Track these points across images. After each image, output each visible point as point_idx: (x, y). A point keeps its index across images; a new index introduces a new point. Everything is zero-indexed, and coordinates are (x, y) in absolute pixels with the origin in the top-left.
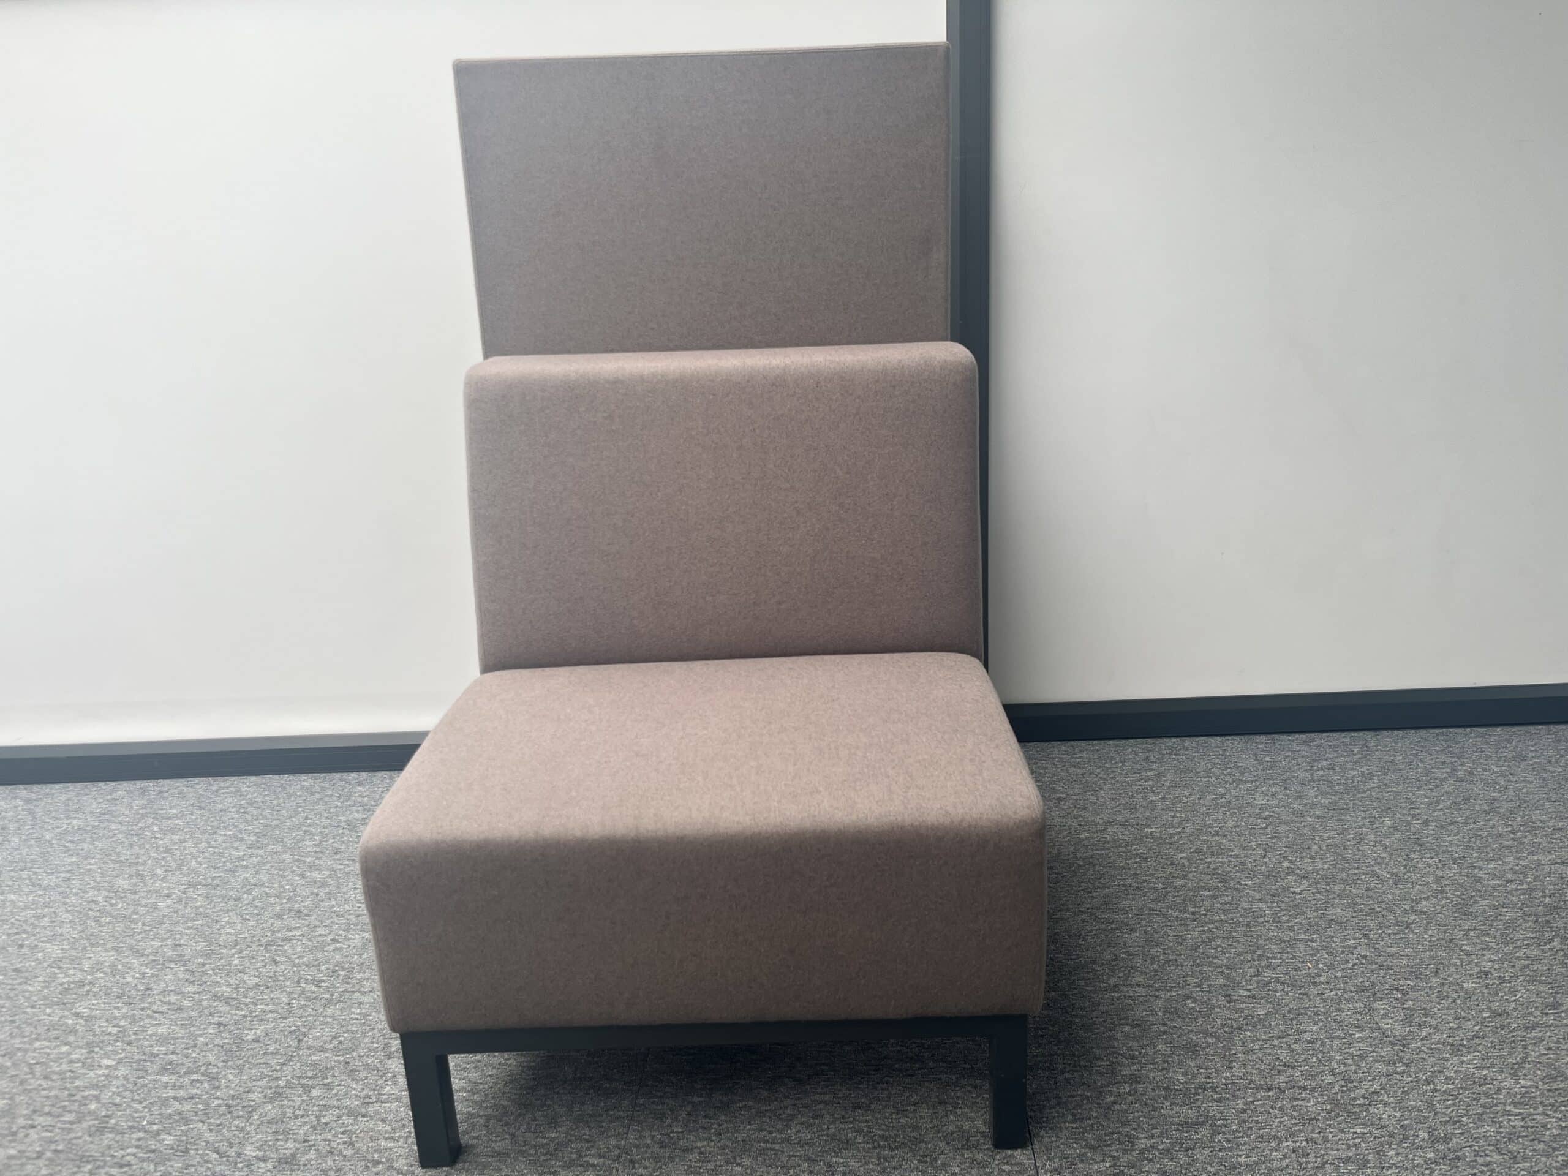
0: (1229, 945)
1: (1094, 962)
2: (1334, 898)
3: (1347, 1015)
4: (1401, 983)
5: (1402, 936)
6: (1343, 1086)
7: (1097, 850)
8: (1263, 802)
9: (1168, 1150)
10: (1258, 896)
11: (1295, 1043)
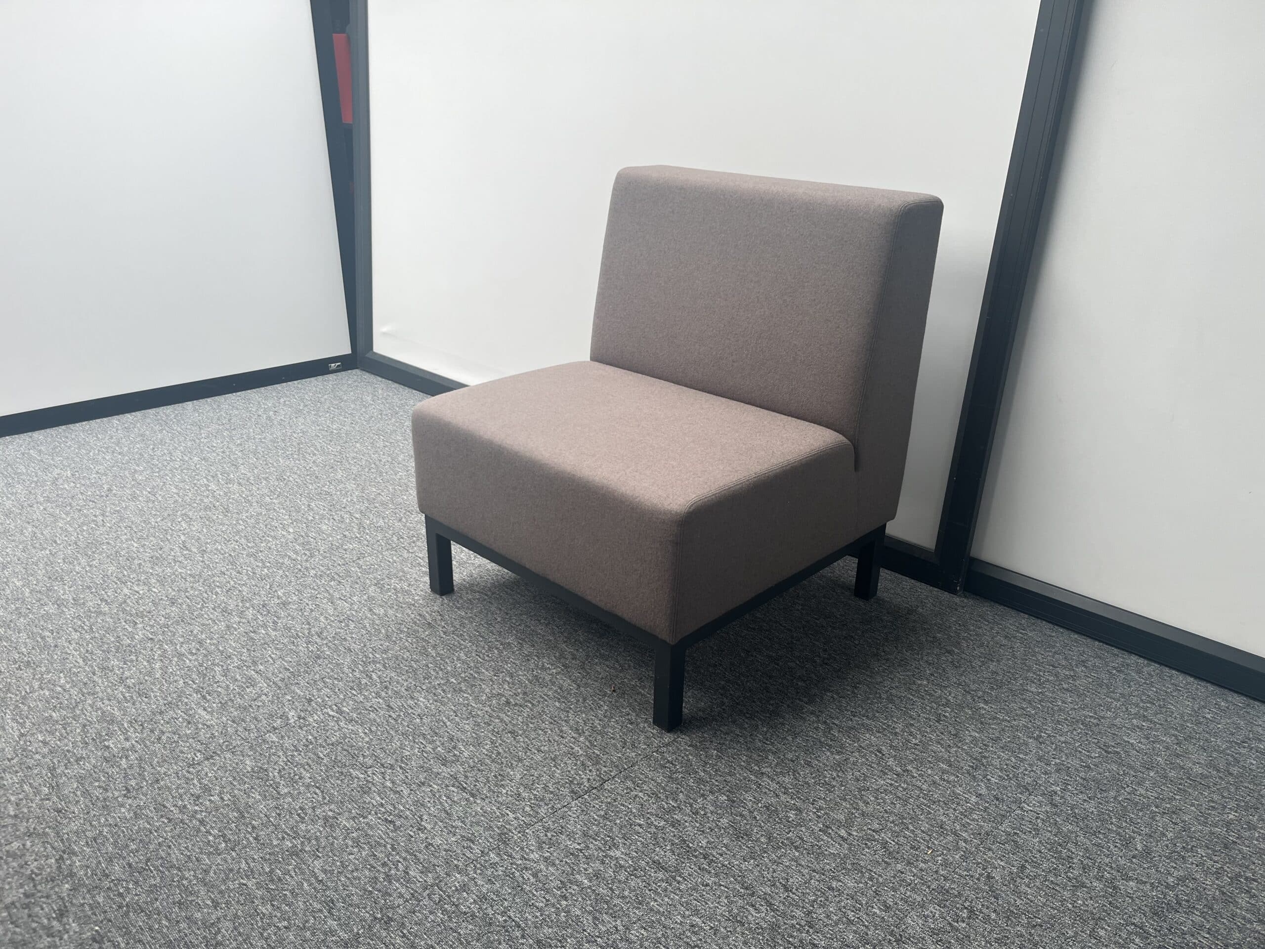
0: (892, 803)
1: (774, 753)
2: (1051, 832)
3: (893, 895)
4: (985, 910)
5: (1057, 888)
6: (800, 925)
7: (913, 696)
8: (1132, 741)
9: (621, 867)
10: (983, 791)
11: (819, 881)
